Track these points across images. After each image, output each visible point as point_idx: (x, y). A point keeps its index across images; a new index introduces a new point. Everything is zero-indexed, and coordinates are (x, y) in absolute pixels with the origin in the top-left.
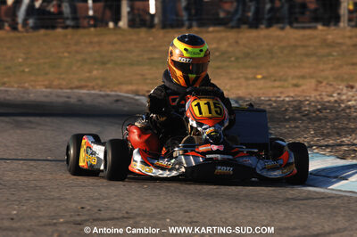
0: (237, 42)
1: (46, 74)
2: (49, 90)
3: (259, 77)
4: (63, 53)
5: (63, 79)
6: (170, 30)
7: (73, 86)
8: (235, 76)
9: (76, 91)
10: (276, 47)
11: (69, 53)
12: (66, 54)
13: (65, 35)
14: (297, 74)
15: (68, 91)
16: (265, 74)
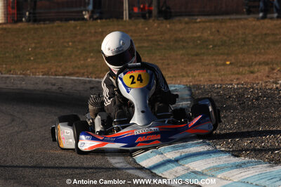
0: (218, 31)
1: (48, 62)
2: (45, 77)
3: (228, 63)
4: (68, 42)
5: (60, 67)
6: (165, 21)
7: (67, 72)
8: (207, 63)
9: (67, 77)
10: (250, 36)
11: (74, 42)
12: (70, 44)
13: (75, 27)
14: (261, 59)
15: (61, 77)
16: (233, 61)
